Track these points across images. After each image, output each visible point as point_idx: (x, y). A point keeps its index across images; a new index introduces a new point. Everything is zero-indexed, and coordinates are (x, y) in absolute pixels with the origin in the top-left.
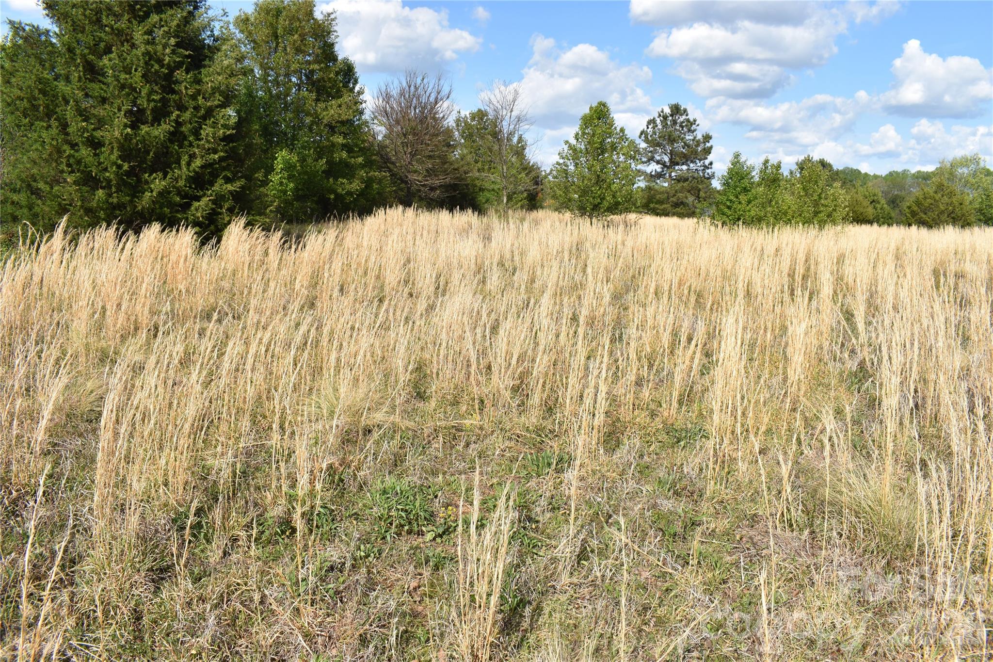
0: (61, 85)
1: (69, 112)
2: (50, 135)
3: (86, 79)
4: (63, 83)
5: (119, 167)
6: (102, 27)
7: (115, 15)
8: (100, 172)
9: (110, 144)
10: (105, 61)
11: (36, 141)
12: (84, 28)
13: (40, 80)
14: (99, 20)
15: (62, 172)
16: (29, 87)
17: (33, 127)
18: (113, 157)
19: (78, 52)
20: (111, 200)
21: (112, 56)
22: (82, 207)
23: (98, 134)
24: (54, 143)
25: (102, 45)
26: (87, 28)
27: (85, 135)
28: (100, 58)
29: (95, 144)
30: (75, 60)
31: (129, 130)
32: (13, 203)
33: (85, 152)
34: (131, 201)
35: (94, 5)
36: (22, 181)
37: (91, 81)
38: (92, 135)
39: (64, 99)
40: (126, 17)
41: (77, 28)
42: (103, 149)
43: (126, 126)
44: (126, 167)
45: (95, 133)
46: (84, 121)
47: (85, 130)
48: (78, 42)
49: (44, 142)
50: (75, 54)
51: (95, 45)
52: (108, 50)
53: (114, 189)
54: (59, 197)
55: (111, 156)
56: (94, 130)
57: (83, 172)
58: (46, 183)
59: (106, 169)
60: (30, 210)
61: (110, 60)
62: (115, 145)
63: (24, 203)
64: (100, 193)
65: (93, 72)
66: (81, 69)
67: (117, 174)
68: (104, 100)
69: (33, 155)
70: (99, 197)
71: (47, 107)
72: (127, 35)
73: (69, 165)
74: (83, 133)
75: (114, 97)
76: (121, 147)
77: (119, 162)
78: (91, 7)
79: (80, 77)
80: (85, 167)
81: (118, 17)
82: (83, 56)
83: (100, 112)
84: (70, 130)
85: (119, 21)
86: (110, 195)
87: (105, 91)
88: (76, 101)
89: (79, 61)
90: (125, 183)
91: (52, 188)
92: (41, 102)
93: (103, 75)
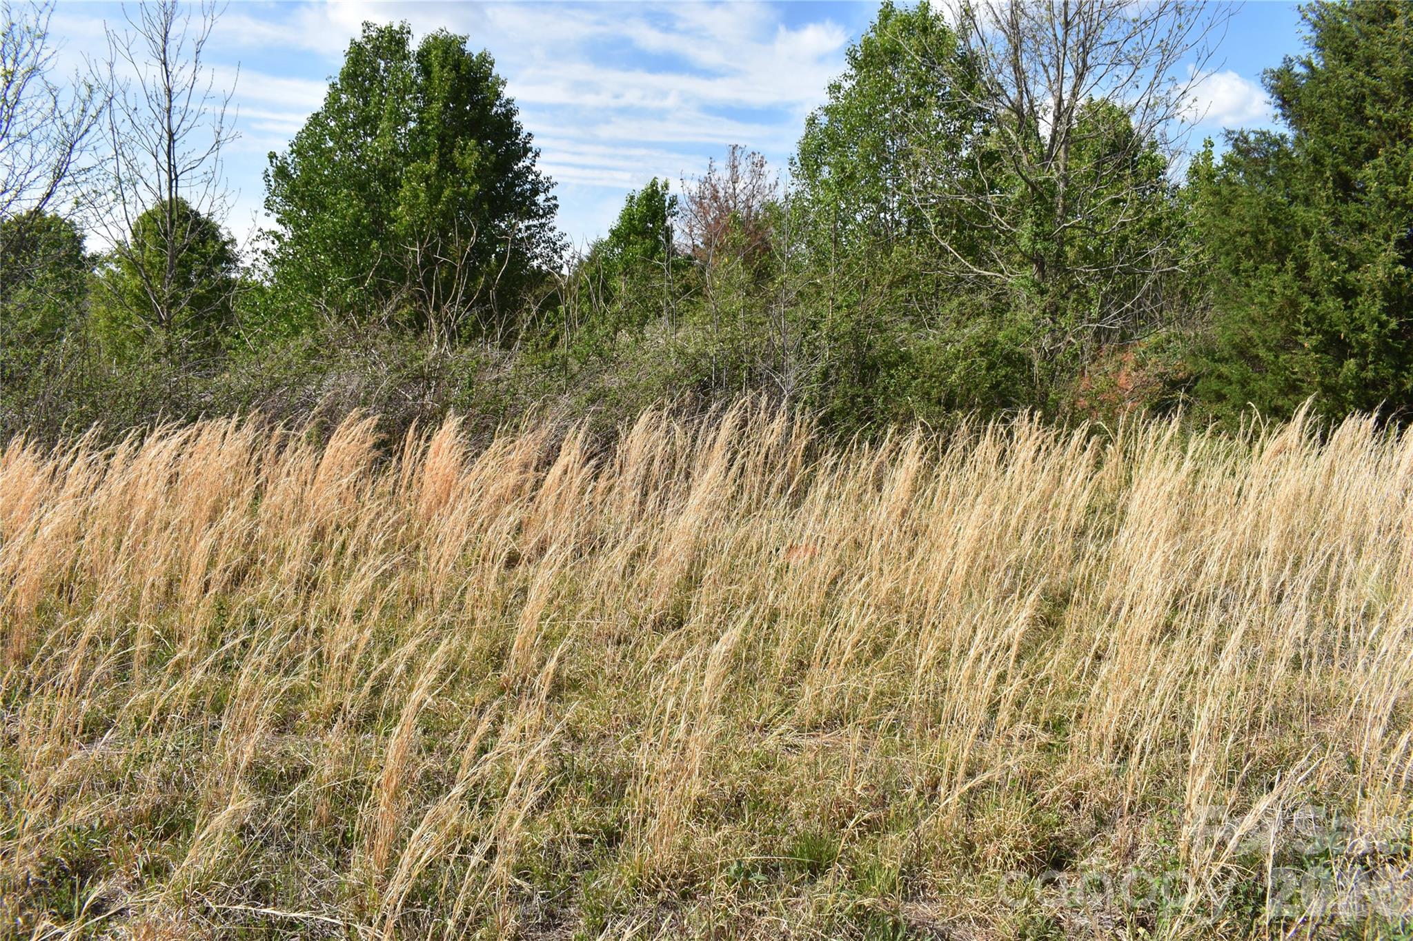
0: (1299, 210)
1: (1312, 248)
2: (1281, 283)
3: (1336, 199)
4: (1302, 208)
5: (1382, 325)
6: (1364, 120)
7: (1383, 101)
8: (1353, 331)
9: (1372, 290)
10: (1368, 170)
11: (1261, 292)
12: (1337, 126)
13: (1270, 205)
14: (1360, 111)
15: (1297, 333)
16: (1257, 217)
17: (1258, 273)
18: (1375, 310)
19: (1328, 161)
20: (1363, 375)
21: (1377, 161)
22: (1321, 384)
23: (1350, 277)
24: (1288, 292)
25: (1362, 148)
26: (1342, 125)
27: (1334, 280)
28: (1359, 166)
29: (1347, 293)
30: (1322, 173)
31: (1402, 268)
32: (1220, 377)
33: (1331, 304)
34: (1395, 376)
35: (1352, 91)
36: (1234, 347)
37: (1344, 201)
38: (1343, 279)
39: (1304, 230)
40: (1402, 100)
41: (1329, 127)
42: (1359, 299)
43: (1396, 263)
44: (1393, 324)
45: (1347, 276)
46: (1333, 259)
47: (1335, 272)
48: (1330, 147)
49: (1273, 292)
50: (1322, 165)
51: (1351, 149)
52: (1371, 154)
53: (1370, 358)
54: (1286, 369)
55: (1370, 307)
56: (1345, 272)
57: (1325, 333)
58: (1269, 349)
59: (1362, 329)
60: (1243, 387)
61: (1375, 168)
62: (1379, 293)
63: (1235, 378)
64: (1351, 364)
65: (1345, 187)
66: (1330, 185)
67: (1377, 335)
68: (1362, 227)
69: (1254, 310)
70: (1349, 370)
71: (1278, 242)
72: (1401, 127)
73: (1307, 324)
74: (1332, 276)
75: (1379, 221)
76: (1387, 296)
77: (1384, 317)
78: (1349, 93)
79: (1328, 197)
80: (1330, 326)
81: (1387, 103)
82: (1336, 166)
83: (1355, 245)
84: (1312, 273)
85: (1389, 108)
86: (1362, 367)
87: (1364, 214)
88: (1322, 232)
89: (1328, 174)
90: (1388, 350)
91: (1277, 357)
92: (1272, 236)
93: (1363, 191)
